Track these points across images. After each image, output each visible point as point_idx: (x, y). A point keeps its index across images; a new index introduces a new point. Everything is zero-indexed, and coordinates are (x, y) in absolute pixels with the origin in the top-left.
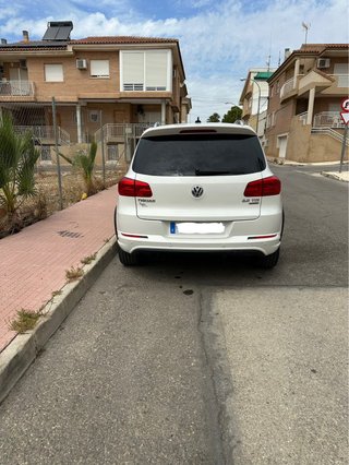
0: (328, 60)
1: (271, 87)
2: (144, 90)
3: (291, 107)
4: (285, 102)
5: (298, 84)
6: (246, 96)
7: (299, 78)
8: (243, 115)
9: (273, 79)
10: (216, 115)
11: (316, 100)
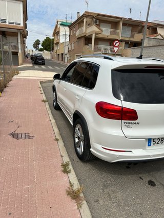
0: (98, 21)
1: (70, 30)
2: (7, 23)
3: (83, 41)
4: (79, 38)
5: (86, 31)
6: (56, 33)
7: (87, 28)
8: (55, 42)
9: (71, 26)
10: (38, 40)
11: (95, 39)
